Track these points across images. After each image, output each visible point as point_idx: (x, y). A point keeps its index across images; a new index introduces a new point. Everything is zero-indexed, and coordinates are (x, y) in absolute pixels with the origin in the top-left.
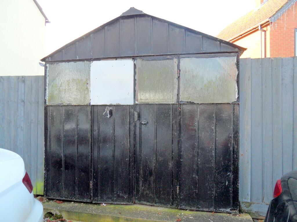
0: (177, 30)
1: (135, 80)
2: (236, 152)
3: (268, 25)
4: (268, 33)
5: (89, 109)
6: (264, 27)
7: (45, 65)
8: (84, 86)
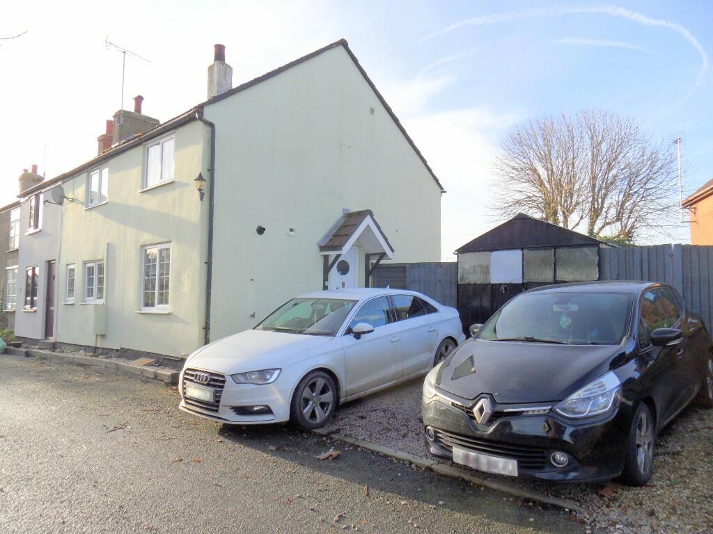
1: (523, 265)
5: (489, 287)
7: (457, 254)
8: (486, 270)
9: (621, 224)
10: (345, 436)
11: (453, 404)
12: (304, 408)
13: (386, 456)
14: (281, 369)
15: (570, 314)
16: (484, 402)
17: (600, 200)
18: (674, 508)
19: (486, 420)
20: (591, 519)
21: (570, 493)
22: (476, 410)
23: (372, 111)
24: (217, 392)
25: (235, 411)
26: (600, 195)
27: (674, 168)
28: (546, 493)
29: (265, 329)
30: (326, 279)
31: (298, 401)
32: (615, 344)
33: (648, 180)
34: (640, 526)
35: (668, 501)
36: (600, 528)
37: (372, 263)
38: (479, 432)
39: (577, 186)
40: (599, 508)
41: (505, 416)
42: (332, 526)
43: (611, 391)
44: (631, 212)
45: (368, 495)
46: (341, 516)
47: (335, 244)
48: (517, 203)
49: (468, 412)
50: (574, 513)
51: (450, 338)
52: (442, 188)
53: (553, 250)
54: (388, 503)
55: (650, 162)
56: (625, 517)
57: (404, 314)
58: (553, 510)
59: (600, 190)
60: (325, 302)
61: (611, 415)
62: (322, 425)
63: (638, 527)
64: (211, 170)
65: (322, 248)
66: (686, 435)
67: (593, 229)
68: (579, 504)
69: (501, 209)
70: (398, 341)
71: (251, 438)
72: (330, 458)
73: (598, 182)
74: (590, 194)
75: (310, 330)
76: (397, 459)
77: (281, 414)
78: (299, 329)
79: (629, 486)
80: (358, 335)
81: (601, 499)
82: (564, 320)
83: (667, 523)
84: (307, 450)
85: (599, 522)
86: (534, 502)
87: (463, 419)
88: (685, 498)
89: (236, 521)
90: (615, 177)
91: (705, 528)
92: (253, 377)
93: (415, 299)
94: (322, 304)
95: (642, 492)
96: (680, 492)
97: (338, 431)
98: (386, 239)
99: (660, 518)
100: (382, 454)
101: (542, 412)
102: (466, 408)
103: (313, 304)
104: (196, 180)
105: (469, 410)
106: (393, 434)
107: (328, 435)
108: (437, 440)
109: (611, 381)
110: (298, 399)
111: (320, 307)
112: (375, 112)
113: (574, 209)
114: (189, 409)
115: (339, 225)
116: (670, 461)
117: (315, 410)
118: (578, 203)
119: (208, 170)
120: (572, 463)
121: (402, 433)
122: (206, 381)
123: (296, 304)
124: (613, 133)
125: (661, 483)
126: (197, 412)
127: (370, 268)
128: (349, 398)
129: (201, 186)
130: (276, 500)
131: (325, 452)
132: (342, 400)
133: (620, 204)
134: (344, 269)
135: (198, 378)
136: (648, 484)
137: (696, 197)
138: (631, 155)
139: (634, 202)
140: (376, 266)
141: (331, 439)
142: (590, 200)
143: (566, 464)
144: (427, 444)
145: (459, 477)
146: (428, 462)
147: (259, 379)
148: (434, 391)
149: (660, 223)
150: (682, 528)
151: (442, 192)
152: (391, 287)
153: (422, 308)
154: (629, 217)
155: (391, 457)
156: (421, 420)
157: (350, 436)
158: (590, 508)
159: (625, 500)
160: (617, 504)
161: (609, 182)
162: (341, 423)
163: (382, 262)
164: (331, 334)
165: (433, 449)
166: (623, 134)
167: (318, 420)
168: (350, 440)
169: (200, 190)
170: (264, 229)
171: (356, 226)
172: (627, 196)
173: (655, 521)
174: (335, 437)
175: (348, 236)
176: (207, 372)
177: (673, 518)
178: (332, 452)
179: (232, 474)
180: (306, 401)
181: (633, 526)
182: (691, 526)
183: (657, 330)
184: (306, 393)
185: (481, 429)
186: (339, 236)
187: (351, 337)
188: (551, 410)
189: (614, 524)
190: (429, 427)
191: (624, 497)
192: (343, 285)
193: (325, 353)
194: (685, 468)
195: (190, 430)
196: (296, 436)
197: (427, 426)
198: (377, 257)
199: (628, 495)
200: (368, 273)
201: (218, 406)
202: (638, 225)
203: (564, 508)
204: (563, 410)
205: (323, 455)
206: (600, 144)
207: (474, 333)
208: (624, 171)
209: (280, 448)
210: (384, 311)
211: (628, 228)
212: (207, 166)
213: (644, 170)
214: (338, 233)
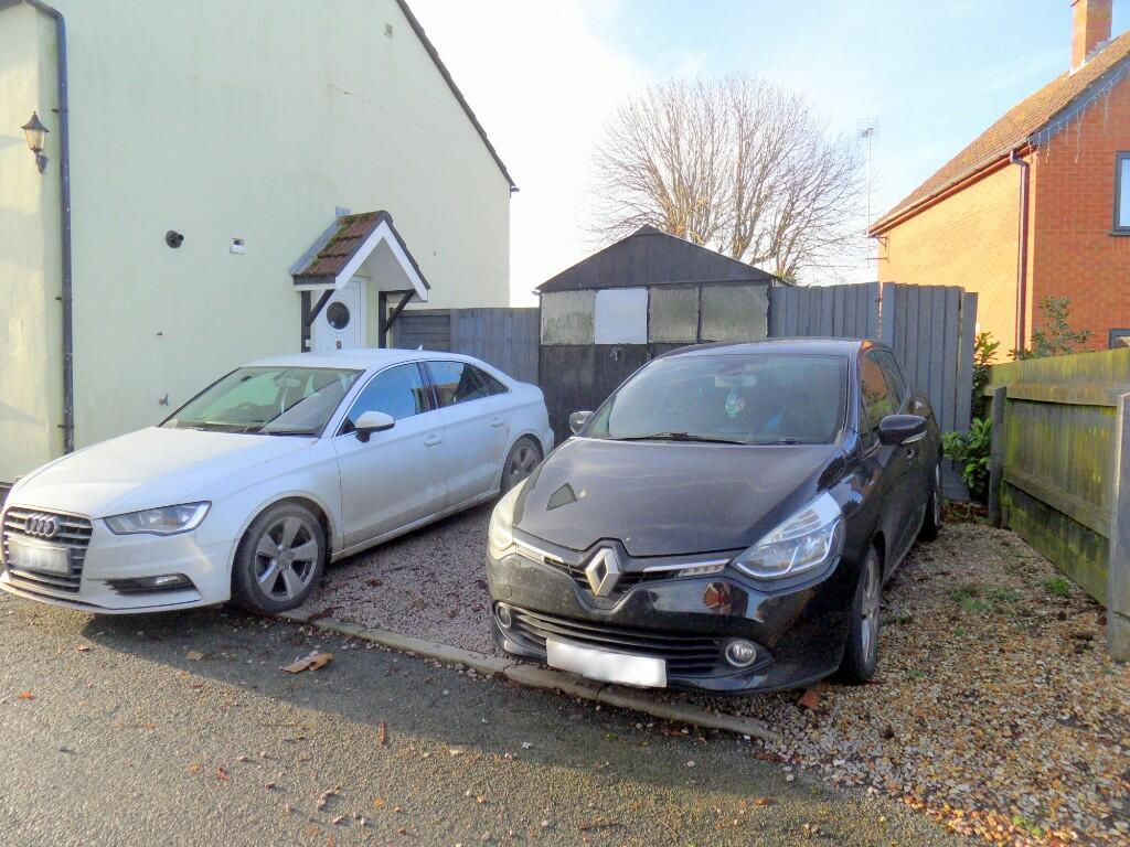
1: (648, 313)
4: (1034, 169)
5: (592, 351)
6: (1022, 155)
7: (540, 294)
8: (588, 321)
9: (778, 261)
10: (342, 621)
11: (547, 560)
12: (260, 575)
13: (419, 656)
14: (209, 503)
15: (741, 393)
16: (606, 556)
17: (748, 223)
18: (921, 721)
19: (609, 588)
20: (791, 752)
21: (749, 706)
22: (590, 570)
23: (389, 30)
24: (73, 552)
25: (115, 588)
26: (748, 216)
27: (854, 179)
28: (709, 708)
29: (182, 425)
30: (306, 335)
31: (247, 564)
32: (825, 443)
33: (817, 195)
34: (873, 759)
35: (909, 708)
36: (808, 767)
37: (391, 309)
38: (596, 612)
39: (715, 201)
40: (801, 730)
41: (645, 580)
42: (312, 820)
43: (828, 527)
44: (792, 244)
45: (385, 742)
46: (329, 795)
47: (320, 272)
48: (626, 222)
49: (575, 575)
50: (760, 742)
51: (529, 436)
52: (512, 183)
53: (697, 289)
54: (426, 755)
55: (821, 167)
56: (847, 744)
57: (448, 397)
58: (723, 738)
59: (749, 207)
60: (304, 374)
61: (828, 570)
62: (298, 603)
63: (870, 760)
64: (61, 111)
65: (298, 279)
66: (914, 588)
68: (766, 726)
69: (601, 231)
70: (439, 443)
71: (154, 638)
72: (312, 669)
73: (747, 195)
74: (734, 214)
75: (273, 426)
76: (439, 661)
77: (213, 587)
78: (249, 425)
79: (845, 685)
80: (364, 435)
81: (802, 713)
82: (733, 402)
83: (915, 749)
84: (268, 654)
85: (804, 756)
86: (691, 727)
87: (566, 587)
88: (936, 701)
89: (97, 833)
90: (771, 187)
91: (973, 752)
92: (152, 520)
93: (468, 368)
94: (297, 378)
95: (866, 693)
96: (925, 690)
97: (328, 613)
98: (416, 266)
99: (903, 740)
100: (412, 654)
101: (711, 571)
102: (572, 567)
103: (277, 378)
104: (24, 128)
105: (578, 574)
106: (433, 613)
107: (308, 623)
108: (516, 625)
109: (826, 509)
110: (248, 556)
111: (294, 384)
112: (394, 31)
113: (710, 234)
114: (18, 588)
115: (330, 238)
116: (900, 634)
117: (282, 574)
118: (716, 228)
119: (54, 110)
120: (763, 659)
121: (449, 610)
122: (50, 531)
123: (246, 379)
124: (773, 118)
125: (893, 675)
126: (36, 594)
127: (388, 316)
128: (350, 550)
129: (39, 141)
130: (194, 773)
131: (302, 657)
132: (335, 555)
133: (777, 230)
134: (340, 317)
135: (32, 527)
136: (874, 679)
137: (889, 222)
138: (795, 155)
139: (798, 228)
140: (398, 313)
141: (316, 629)
142: (734, 222)
143: (751, 662)
144: (497, 634)
145: (555, 689)
146: (497, 664)
147: (165, 523)
148: (508, 536)
149: (832, 261)
150: (940, 756)
151: (512, 190)
152: (424, 349)
153: (481, 386)
154: (789, 252)
155: (429, 657)
156: (483, 585)
157: (351, 621)
158: (787, 732)
159: (841, 712)
160: (830, 721)
161: (763, 194)
162: (333, 596)
163: (409, 307)
164: (313, 433)
165: (508, 644)
166: (785, 120)
167: (290, 594)
168: (350, 630)
169: (36, 150)
170: (181, 238)
171: (360, 239)
172: (788, 217)
173: (895, 748)
174: (323, 624)
175: (346, 257)
176: (52, 514)
177: (923, 739)
178: (316, 656)
179: (103, 721)
180: (265, 561)
181: (861, 760)
182: (952, 751)
183: (887, 417)
184: (265, 545)
185: (599, 604)
186: (329, 256)
187: (351, 438)
188: (727, 565)
189: (830, 759)
190: (501, 604)
191: (838, 707)
192: (339, 346)
193: (300, 470)
194: (924, 646)
195: (21, 629)
196: (246, 626)
197: (498, 601)
198: (400, 298)
199: (844, 701)
200: (384, 326)
201: (78, 581)
202: (800, 263)
203: (742, 735)
204: (751, 565)
205: (298, 664)
206: (753, 133)
207: (578, 427)
208: (786, 179)
209: (213, 653)
210: (413, 391)
211: (786, 268)
212: (51, 100)
213: (812, 179)
214: (329, 252)
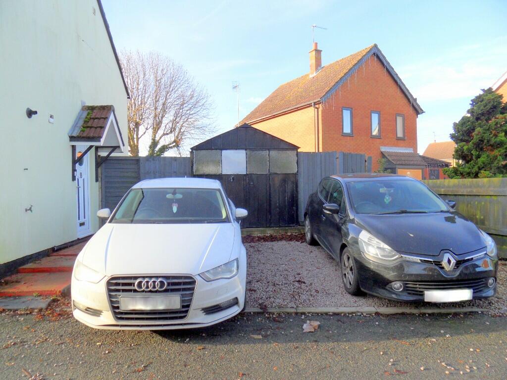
0: (268, 136)
1: (246, 161)
2: (297, 197)
3: (320, 103)
4: (320, 110)
6: (316, 104)
11: (421, 261)
14: (237, 259)
16: (449, 256)
19: (453, 267)
22: (444, 262)
23: (95, 11)
24: (184, 295)
25: (205, 312)
30: (74, 169)
38: (449, 277)
47: (90, 136)
49: (437, 265)
53: (268, 151)
65: (72, 138)
67: (155, 137)
82: (387, 198)
87: (436, 270)
101: (482, 256)
102: (436, 262)
115: (83, 117)
143: (493, 285)
146: (372, 309)
171: (106, 119)
178: (311, 323)
185: (450, 274)
188: (486, 253)
190: (397, 282)
198: (110, 150)
200: (98, 165)
201: (186, 311)
214: (89, 125)
